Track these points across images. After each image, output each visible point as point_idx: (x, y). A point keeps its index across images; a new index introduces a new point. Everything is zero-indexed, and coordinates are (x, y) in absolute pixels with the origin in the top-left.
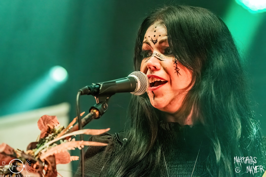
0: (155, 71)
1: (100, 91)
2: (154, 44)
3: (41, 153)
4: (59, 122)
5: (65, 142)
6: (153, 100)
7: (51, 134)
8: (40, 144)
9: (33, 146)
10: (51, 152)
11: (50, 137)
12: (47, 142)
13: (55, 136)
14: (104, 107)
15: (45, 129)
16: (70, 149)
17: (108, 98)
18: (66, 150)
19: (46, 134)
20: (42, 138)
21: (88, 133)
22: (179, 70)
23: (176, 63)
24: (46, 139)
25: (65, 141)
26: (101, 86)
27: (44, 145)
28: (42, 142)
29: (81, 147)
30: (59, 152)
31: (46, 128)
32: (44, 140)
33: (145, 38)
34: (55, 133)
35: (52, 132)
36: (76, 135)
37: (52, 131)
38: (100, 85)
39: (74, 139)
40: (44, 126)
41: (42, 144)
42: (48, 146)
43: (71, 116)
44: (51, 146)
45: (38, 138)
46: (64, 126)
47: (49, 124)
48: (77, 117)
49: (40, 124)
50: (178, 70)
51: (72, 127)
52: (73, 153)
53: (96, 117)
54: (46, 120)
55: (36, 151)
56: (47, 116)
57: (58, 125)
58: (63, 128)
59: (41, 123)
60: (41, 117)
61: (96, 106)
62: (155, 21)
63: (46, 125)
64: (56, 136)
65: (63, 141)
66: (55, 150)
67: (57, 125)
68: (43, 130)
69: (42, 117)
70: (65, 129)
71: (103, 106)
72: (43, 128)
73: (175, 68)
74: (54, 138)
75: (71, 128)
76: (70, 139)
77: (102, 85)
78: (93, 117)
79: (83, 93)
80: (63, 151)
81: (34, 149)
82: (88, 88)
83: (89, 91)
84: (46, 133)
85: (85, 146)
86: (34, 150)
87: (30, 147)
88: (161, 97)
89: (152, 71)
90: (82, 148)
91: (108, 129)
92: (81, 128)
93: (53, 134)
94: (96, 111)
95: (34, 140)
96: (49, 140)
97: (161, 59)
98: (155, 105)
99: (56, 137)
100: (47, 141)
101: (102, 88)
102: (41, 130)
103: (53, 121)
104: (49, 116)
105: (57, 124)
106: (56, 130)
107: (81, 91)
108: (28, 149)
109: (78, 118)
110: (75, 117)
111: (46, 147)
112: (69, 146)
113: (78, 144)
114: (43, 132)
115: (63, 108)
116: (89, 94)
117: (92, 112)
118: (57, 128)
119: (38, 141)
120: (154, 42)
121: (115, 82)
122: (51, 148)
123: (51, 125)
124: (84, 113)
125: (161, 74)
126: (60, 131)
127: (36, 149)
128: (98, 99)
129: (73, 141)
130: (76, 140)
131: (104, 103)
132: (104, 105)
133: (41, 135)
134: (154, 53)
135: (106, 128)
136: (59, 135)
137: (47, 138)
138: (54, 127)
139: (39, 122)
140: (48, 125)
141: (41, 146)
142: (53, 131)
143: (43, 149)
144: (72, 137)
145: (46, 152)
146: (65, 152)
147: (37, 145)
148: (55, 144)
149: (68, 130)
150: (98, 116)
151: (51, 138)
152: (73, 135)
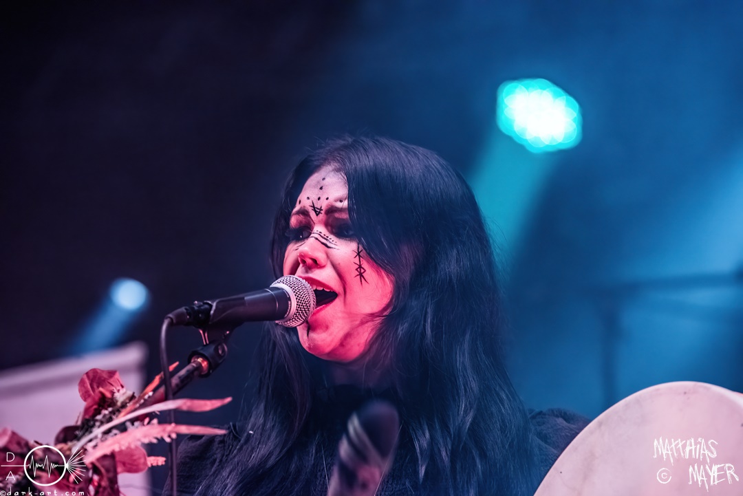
0: (314, 268)
1: (211, 318)
2: (317, 215)
3: (86, 450)
4: (123, 384)
5: (137, 427)
6: (305, 337)
7: (106, 409)
8: (84, 430)
9: (68, 435)
10: (105, 448)
11: (105, 416)
12: (99, 427)
13: (114, 414)
14: (220, 352)
15: (94, 399)
16: (146, 441)
17: (228, 332)
18: (139, 444)
19: (95, 409)
20: (87, 417)
21: (185, 408)
22: (365, 271)
23: (360, 256)
24: (97, 420)
25: (137, 424)
26: (214, 308)
27: (91, 432)
28: (87, 425)
29: (169, 436)
30: (123, 448)
31: (97, 397)
32: (92, 423)
33: (300, 202)
34: (116, 408)
35: (109, 406)
36: (159, 412)
37: (108, 403)
38: (211, 306)
39: (155, 421)
40: (91, 392)
41: (87, 430)
42: (100, 436)
43: (148, 369)
44: (106, 436)
45: (78, 417)
46: (134, 393)
47: (102, 387)
48: (162, 373)
49: (83, 388)
50: (362, 271)
51: (151, 394)
52: (152, 449)
53: (203, 373)
54: (97, 379)
55: (74, 445)
56: (99, 371)
57: (122, 391)
58: (132, 398)
59: (85, 385)
60: (86, 372)
61: (202, 349)
62: (323, 165)
63: (97, 391)
64: (117, 413)
65: (133, 424)
66: (116, 443)
67: (118, 391)
68: (89, 400)
69: (87, 374)
70: (136, 399)
71: (216, 350)
72: (89, 396)
73: (357, 266)
74: (114, 417)
75: (149, 397)
76: (147, 420)
77: (214, 305)
78: (196, 373)
79: (174, 321)
80: (133, 446)
81: (71, 441)
82: (185, 311)
83: (188, 317)
84: (95, 407)
85: (179, 435)
86: (70, 444)
87: (62, 436)
88: (324, 332)
89: (309, 268)
90: (172, 439)
91: (229, 400)
92: (171, 396)
93: (110, 409)
94: (202, 361)
95: (72, 423)
96: (102, 423)
97: (329, 244)
98: (309, 348)
99: (117, 417)
100: (98, 424)
101: (215, 311)
102: (85, 400)
103: (111, 381)
104: (103, 371)
105: (120, 388)
106: (117, 401)
107: (170, 317)
108: (58, 441)
109: (165, 374)
110: (157, 374)
111: (96, 437)
112: (145, 436)
113: (164, 430)
114: (91, 405)
115: (132, 355)
116: (188, 324)
117: (194, 362)
118: (120, 397)
119: (79, 423)
120: (316, 212)
121: (243, 298)
122: (106, 439)
123: (107, 390)
124: (177, 364)
125: (326, 275)
126: (126, 403)
127: (75, 442)
128: (206, 335)
129: (153, 424)
130: (160, 423)
131: (220, 344)
132: (219, 347)
133: (87, 410)
134: (315, 232)
135: (222, 397)
136: (124, 412)
137: (99, 417)
138: (113, 395)
139: (82, 383)
140: (101, 389)
141: (86, 434)
142: (111, 403)
143: (90, 441)
144: (151, 416)
145: (97, 447)
146: (137, 447)
147: (77, 432)
148: (115, 431)
149: (142, 401)
150: (206, 372)
151: (108, 417)
152: (154, 412)
